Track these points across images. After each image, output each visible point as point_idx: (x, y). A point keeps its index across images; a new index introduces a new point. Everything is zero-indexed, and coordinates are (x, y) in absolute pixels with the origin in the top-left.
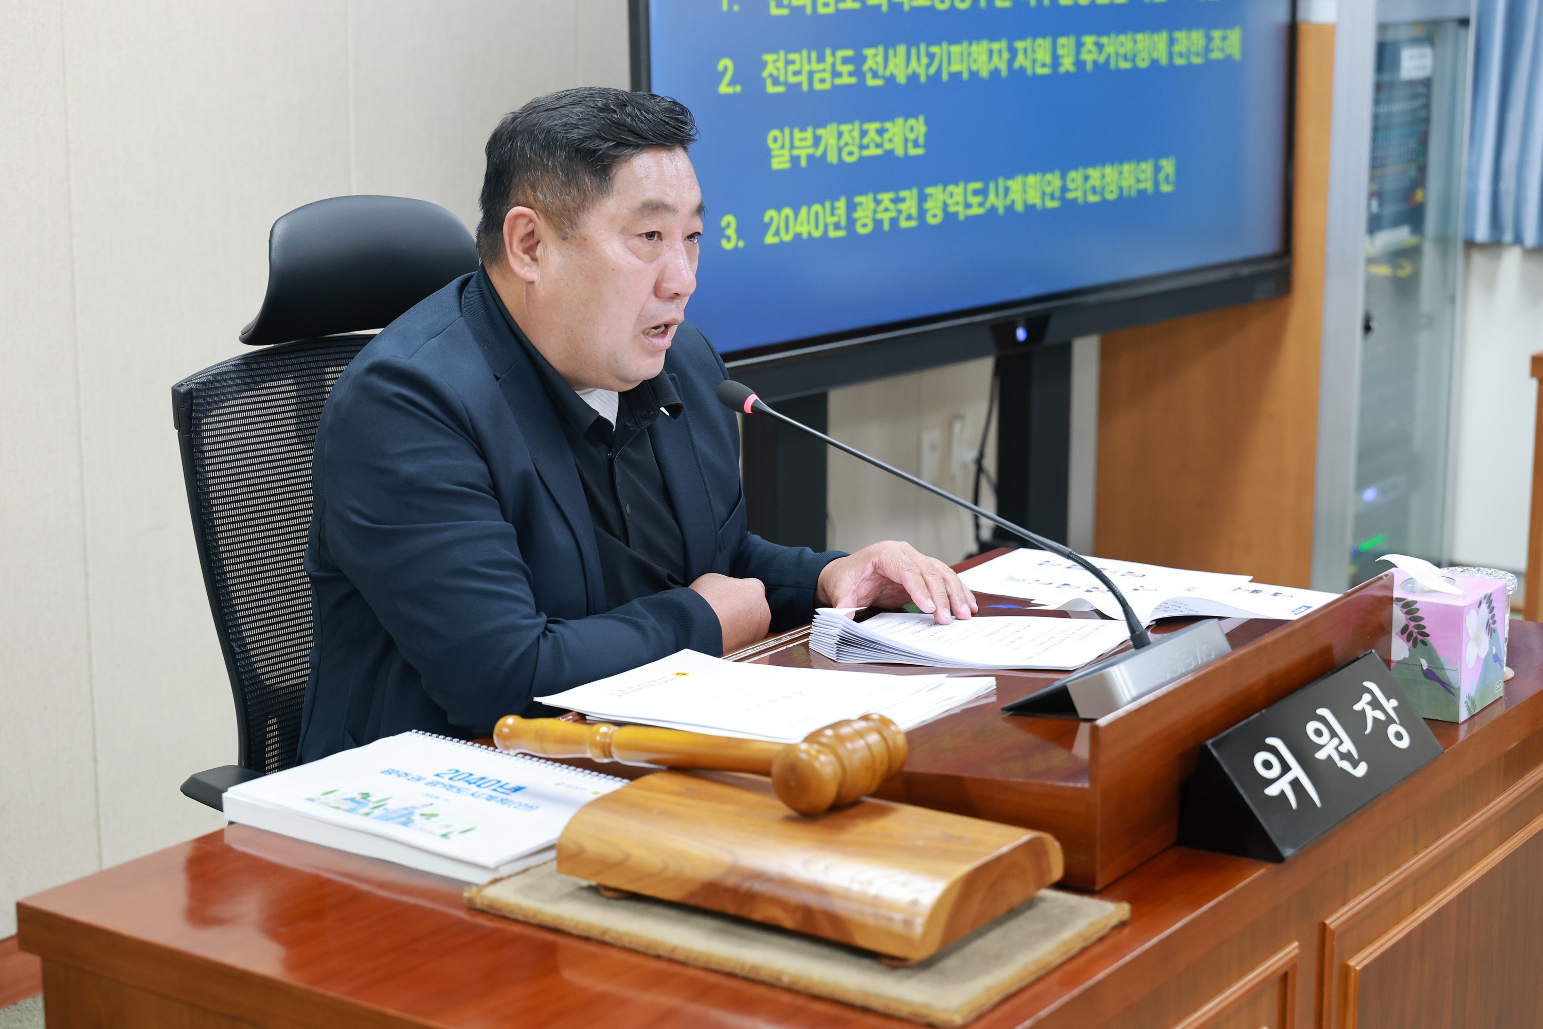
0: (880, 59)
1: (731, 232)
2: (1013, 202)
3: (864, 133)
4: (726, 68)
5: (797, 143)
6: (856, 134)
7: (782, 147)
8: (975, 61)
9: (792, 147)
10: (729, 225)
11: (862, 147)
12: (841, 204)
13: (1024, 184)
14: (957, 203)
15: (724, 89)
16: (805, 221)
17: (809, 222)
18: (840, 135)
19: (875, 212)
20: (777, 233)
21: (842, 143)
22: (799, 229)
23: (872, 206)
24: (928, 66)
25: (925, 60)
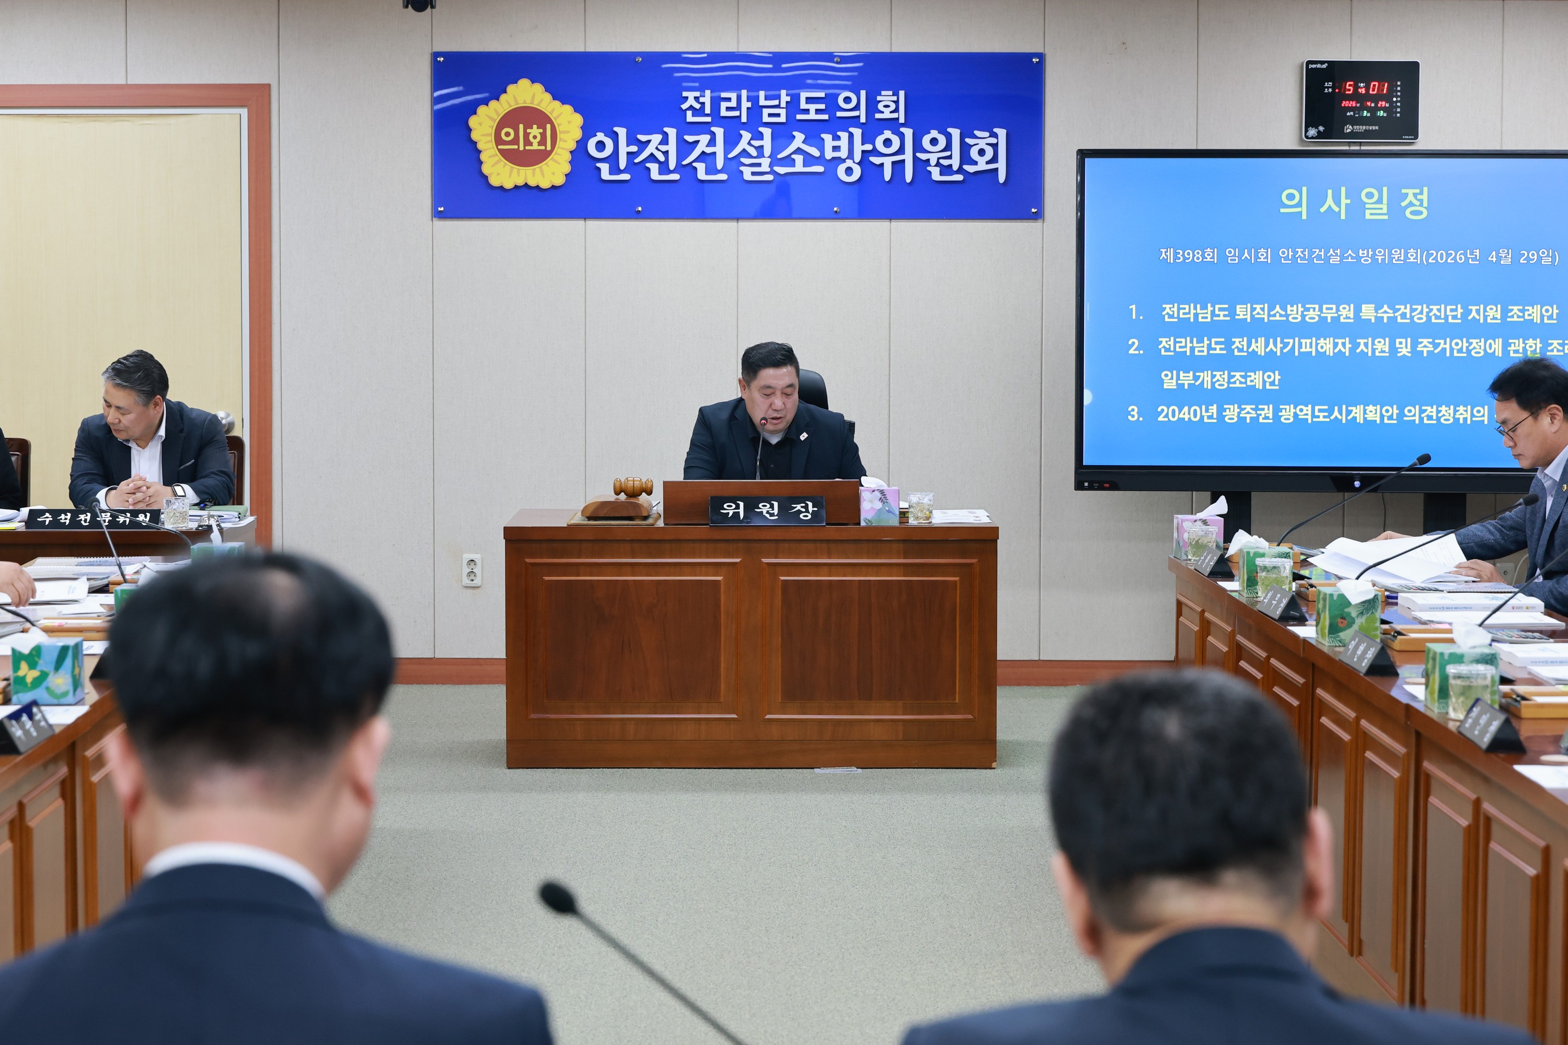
0: (1245, 343)
1: (1135, 413)
2: (1355, 418)
3: (1230, 377)
4: (1134, 343)
5: (1181, 378)
6: (1226, 376)
7: (1172, 378)
8: (1322, 347)
9: (1178, 378)
10: (1133, 410)
11: (1229, 383)
12: (1214, 409)
13: (1365, 410)
14: (1307, 415)
15: (1131, 351)
16: (1187, 413)
17: (1189, 414)
18: (1213, 376)
19: (1239, 413)
20: (1167, 416)
21: (1214, 380)
22: (1181, 416)
23: (1237, 410)
24: (1282, 349)
25: (1279, 345)
